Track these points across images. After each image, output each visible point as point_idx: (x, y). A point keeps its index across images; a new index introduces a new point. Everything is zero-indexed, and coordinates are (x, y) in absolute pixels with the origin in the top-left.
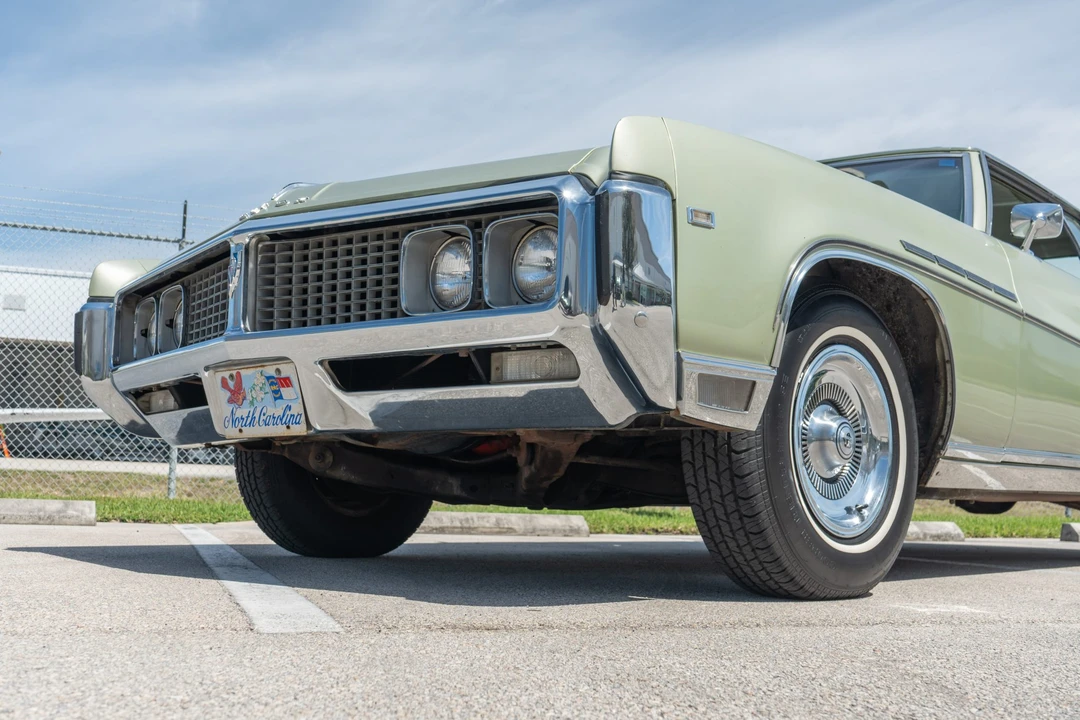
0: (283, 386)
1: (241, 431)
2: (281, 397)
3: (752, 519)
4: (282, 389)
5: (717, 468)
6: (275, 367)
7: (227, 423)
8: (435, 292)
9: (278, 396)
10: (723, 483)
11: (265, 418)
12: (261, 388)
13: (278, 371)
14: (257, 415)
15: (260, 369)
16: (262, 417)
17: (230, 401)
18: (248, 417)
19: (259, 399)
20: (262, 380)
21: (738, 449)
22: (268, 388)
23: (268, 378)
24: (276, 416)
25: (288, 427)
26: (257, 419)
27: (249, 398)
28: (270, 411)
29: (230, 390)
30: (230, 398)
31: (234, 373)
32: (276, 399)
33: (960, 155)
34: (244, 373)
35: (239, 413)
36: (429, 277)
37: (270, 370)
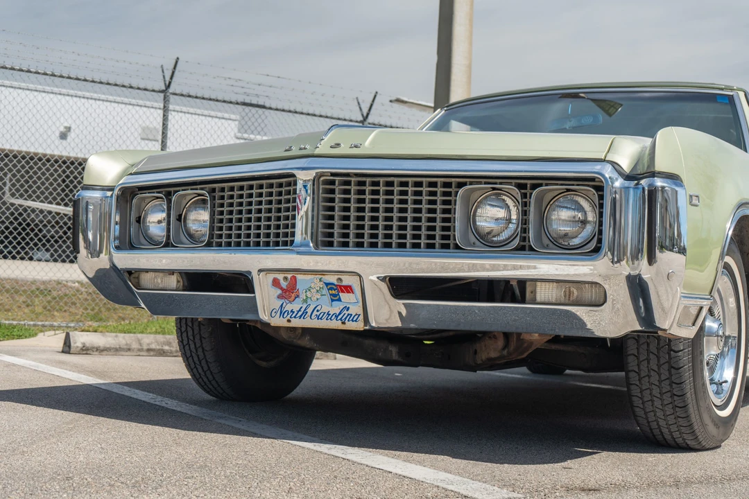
0: (343, 292)
1: (289, 321)
2: (339, 300)
3: (680, 398)
4: (341, 294)
5: (658, 361)
6: (337, 277)
7: (273, 314)
8: (476, 230)
9: (335, 298)
10: (662, 372)
11: (318, 313)
12: (317, 291)
13: (340, 280)
14: (309, 311)
15: (320, 276)
16: (315, 313)
17: (279, 297)
18: (298, 312)
19: (313, 299)
20: (321, 285)
21: (676, 349)
22: (325, 291)
23: (327, 284)
24: (331, 313)
25: (344, 323)
26: (309, 314)
27: (303, 296)
28: (325, 309)
29: (282, 289)
30: (280, 294)
31: (289, 276)
32: (333, 300)
33: (731, 94)
34: (299, 277)
35: (289, 307)
36: (470, 219)
37: (332, 279)
